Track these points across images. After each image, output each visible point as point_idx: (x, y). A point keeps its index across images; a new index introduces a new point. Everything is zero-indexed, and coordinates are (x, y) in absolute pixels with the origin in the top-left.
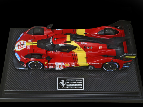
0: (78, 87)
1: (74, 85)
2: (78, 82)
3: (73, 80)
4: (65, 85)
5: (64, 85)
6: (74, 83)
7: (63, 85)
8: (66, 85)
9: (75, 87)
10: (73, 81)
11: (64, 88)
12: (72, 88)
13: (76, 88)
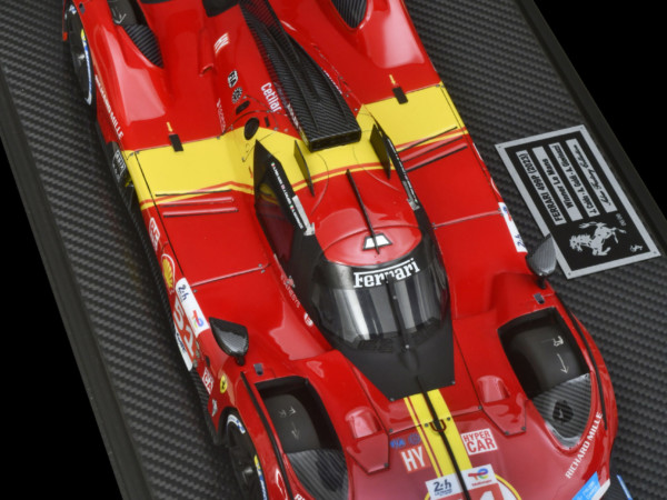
0: (576, 156)
1: (574, 178)
2: (542, 164)
3: (540, 192)
4: (600, 225)
5: (607, 230)
6: (562, 184)
7: (603, 232)
8: (597, 219)
9: (585, 171)
10: (546, 190)
11: (623, 223)
12: (600, 184)
13: (591, 167)
